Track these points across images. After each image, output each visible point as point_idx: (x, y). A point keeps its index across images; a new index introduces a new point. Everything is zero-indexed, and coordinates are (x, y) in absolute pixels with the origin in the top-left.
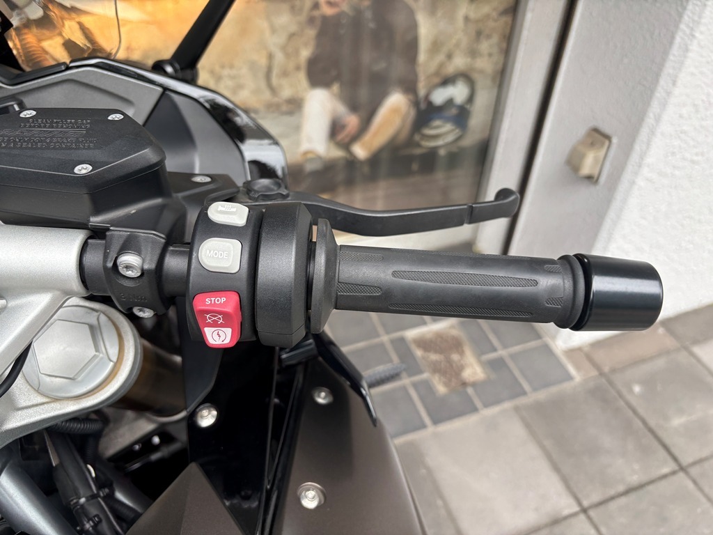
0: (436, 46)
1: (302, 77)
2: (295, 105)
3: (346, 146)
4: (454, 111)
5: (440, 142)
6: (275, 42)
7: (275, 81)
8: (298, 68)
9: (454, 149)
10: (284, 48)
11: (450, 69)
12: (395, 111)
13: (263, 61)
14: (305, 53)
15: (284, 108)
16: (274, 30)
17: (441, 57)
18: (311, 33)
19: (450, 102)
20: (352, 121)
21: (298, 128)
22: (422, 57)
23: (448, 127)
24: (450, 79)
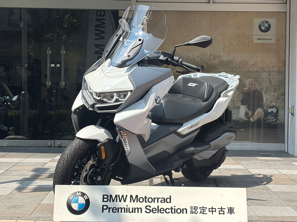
0: (267, 100)
1: (240, 103)
2: (239, 108)
3: (249, 118)
4: (274, 114)
5: (271, 121)
6: (235, 96)
7: (234, 103)
8: (239, 101)
9: (275, 123)
10: (237, 97)
11: (271, 105)
14: (241, 98)
15: (236, 108)
17: (268, 102)
18: (242, 95)
19: (272, 112)
20: (250, 113)
21: (239, 112)
22: (264, 102)
23: (273, 118)
24: (272, 107)
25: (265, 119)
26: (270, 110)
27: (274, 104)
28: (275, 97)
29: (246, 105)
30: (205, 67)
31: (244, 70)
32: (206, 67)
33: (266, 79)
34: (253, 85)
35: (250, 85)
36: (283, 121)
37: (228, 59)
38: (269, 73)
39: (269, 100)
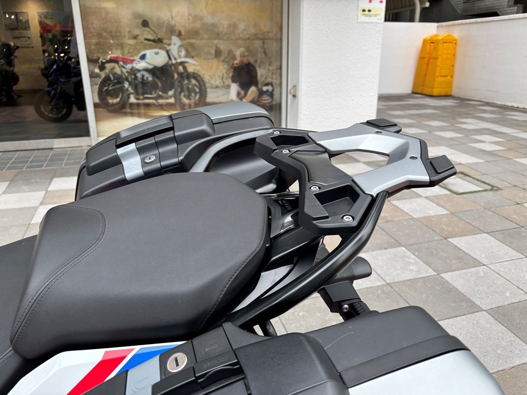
0: (262, 76)
1: (230, 80)
2: (229, 87)
4: (269, 93)
5: (266, 102)
6: (224, 71)
7: (224, 80)
8: (229, 78)
9: (271, 105)
10: (226, 73)
11: (266, 82)
12: (253, 91)
13: (221, 75)
14: (231, 74)
15: (226, 87)
16: (224, 69)
17: (263, 79)
18: (232, 70)
19: (267, 91)
20: (243, 92)
21: (229, 93)
23: (268, 98)
24: (267, 85)
25: (260, 100)
26: (265, 89)
27: (269, 80)
28: (271, 72)
29: (238, 83)
30: (183, 33)
31: (234, 38)
32: (185, 33)
33: (260, 49)
34: (245, 56)
35: (241, 56)
36: (278, 102)
37: (213, 21)
38: (262, 41)
39: (265, 76)
